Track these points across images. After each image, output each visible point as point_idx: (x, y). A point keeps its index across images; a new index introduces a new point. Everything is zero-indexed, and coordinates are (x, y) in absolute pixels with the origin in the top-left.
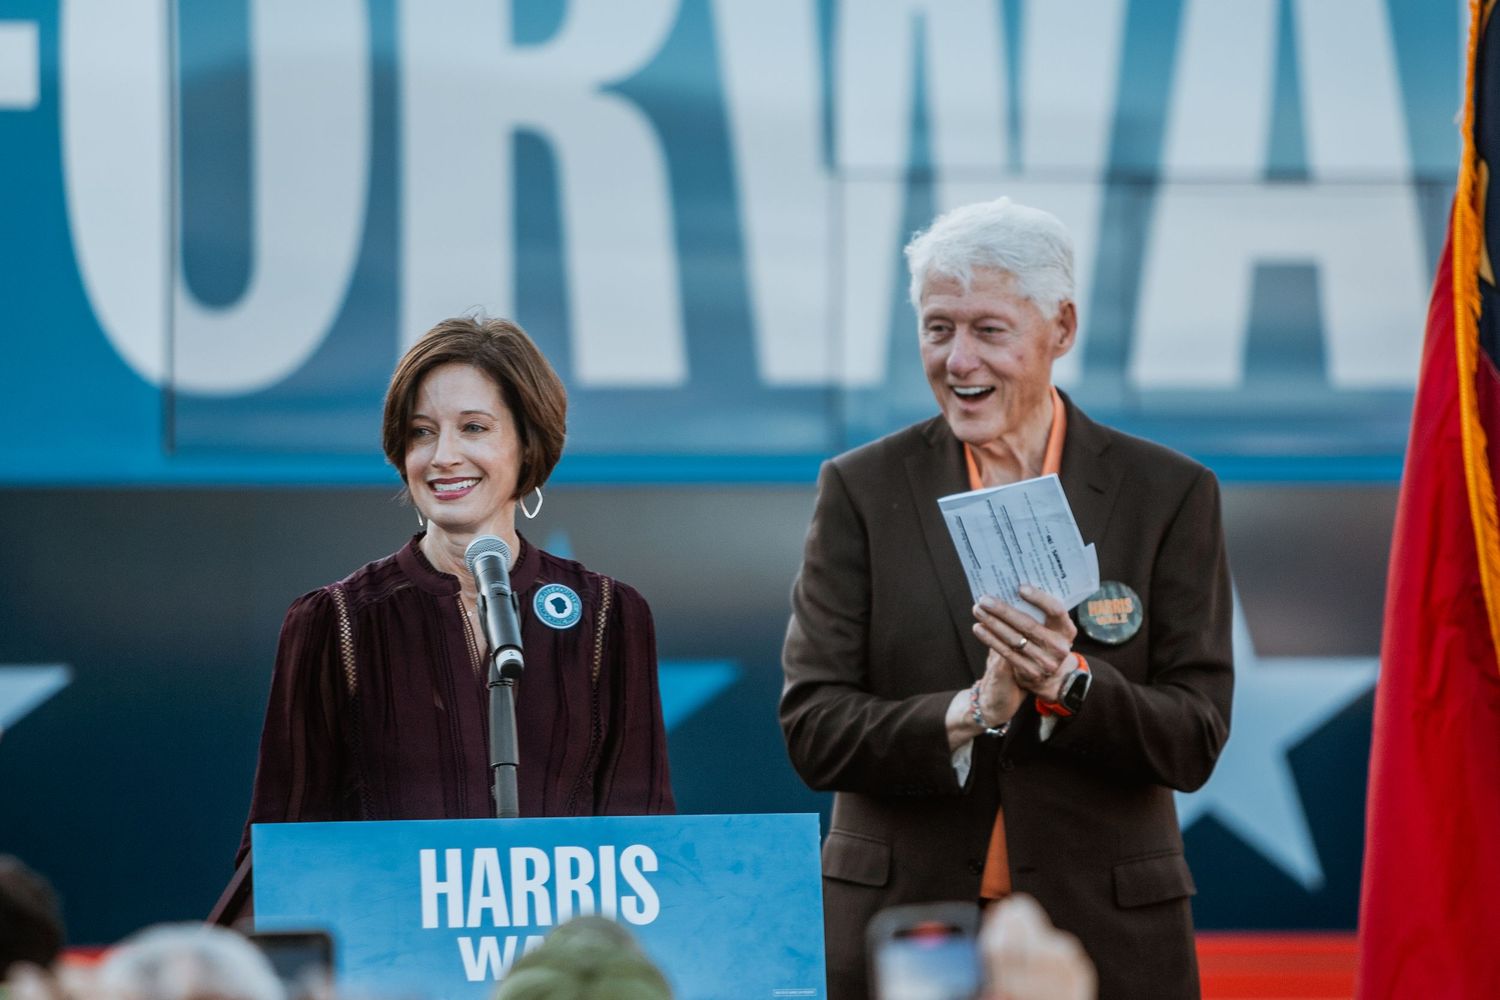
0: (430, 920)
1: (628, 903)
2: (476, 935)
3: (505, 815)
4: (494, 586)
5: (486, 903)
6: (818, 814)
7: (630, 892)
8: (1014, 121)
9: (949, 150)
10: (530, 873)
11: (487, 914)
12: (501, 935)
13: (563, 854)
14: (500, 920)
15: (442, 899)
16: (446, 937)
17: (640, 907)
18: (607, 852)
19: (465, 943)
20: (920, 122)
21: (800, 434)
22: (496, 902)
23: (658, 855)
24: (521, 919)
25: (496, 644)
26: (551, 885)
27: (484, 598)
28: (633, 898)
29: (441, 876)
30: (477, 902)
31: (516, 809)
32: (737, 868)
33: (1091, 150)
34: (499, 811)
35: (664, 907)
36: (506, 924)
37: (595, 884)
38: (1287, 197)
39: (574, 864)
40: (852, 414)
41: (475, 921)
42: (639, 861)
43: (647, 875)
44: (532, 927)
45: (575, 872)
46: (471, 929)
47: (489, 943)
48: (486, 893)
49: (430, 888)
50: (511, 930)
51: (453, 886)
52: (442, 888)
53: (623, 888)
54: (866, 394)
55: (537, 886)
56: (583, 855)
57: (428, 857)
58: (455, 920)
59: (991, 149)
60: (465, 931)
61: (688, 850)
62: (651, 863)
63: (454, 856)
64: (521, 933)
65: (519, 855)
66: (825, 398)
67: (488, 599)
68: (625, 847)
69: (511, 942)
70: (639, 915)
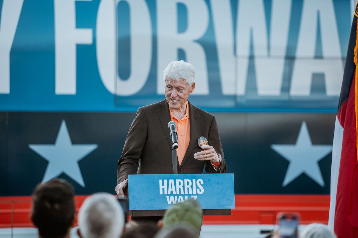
0: (161, 193)
1: (198, 190)
2: (170, 196)
3: (175, 173)
4: (173, 131)
5: (172, 190)
6: (233, 174)
7: (198, 188)
8: (269, 47)
9: (257, 52)
10: (180, 184)
11: (172, 192)
12: (174, 196)
13: (186, 181)
14: (174, 193)
15: (163, 189)
16: (164, 196)
17: (200, 191)
18: (194, 180)
19: (168, 197)
20: (252, 47)
21: (230, 104)
22: (173, 189)
23: (203, 181)
24: (178, 193)
25: (173, 142)
26: (184, 187)
27: (171, 133)
28: (199, 189)
29: (163, 185)
30: (170, 190)
31: (177, 172)
32: (218, 184)
33: (283, 52)
34: (174, 173)
35: (205, 190)
36: (175, 194)
37: (192, 186)
38: (318, 61)
39: (188, 183)
40: (239, 100)
41: (169, 193)
42: (200, 182)
43: (202, 185)
44: (180, 194)
45: (188, 184)
46: (169, 194)
47: (172, 197)
48: (172, 188)
49: (161, 187)
50: (176, 195)
51: (165, 187)
52: (163, 187)
53: (197, 187)
54: (242, 97)
55: (181, 187)
56: (190, 181)
57: (161, 181)
58: (166, 193)
59: (265, 52)
60: (168, 195)
61: (209, 180)
62: (202, 182)
63: (165, 181)
64: (178, 195)
65: (178, 181)
66: (234, 97)
67: (172, 133)
68: (197, 179)
69: (176, 197)
70: (200, 192)
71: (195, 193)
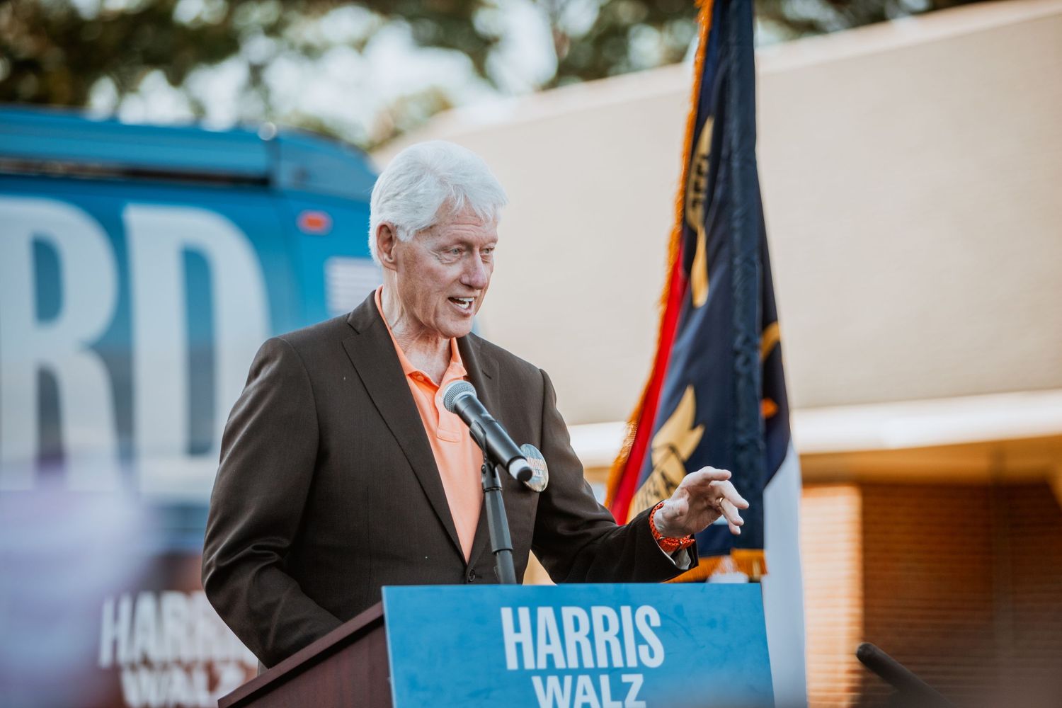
0: (512, 664)
1: (643, 649)
2: (544, 674)
5: (549, 650)
7: (644, 642)
10: (577, 626)
11: (550, 658)
12: (561, 674)
13: (598, 611)
14: (560, 664)
15: (519, 646)
16: (524, 677)
17: (652, 654)
18: (626, 611)
19: (537, 681)
22: (555, 648)
23: (659, 613)
24: (573, 664)
26: (591, 636)
28: (647, 647)
29: (517, 629)
30: (543, 650)
32: (712, 624)
35: (667, 654)
36: (564, 666)
37: (620, 636)
39: (605, 620)
41: (542, 664)
42: (647, 618)
43: (654, 629)
44: (582, 670)
45: (606, 627)
46: (540, 670)
47: (553, 681)
48: (548, 642)
49: (510, 638)
50: (567, 671)
51: (525, 636)
52: (518, 638)
53: (640, 640)
55: (582, 637)
56: (610, 612)
57: (506, 613)
58: (529, 663)
60: (537, 672)
61: (679, 610)
62: (656, 621)
63: (524, 612)
64: (575, 673)
65: (568, 612)
68: (638, 607)
69: (568, 680)
70: (651, 660)
71: (632, 663)
